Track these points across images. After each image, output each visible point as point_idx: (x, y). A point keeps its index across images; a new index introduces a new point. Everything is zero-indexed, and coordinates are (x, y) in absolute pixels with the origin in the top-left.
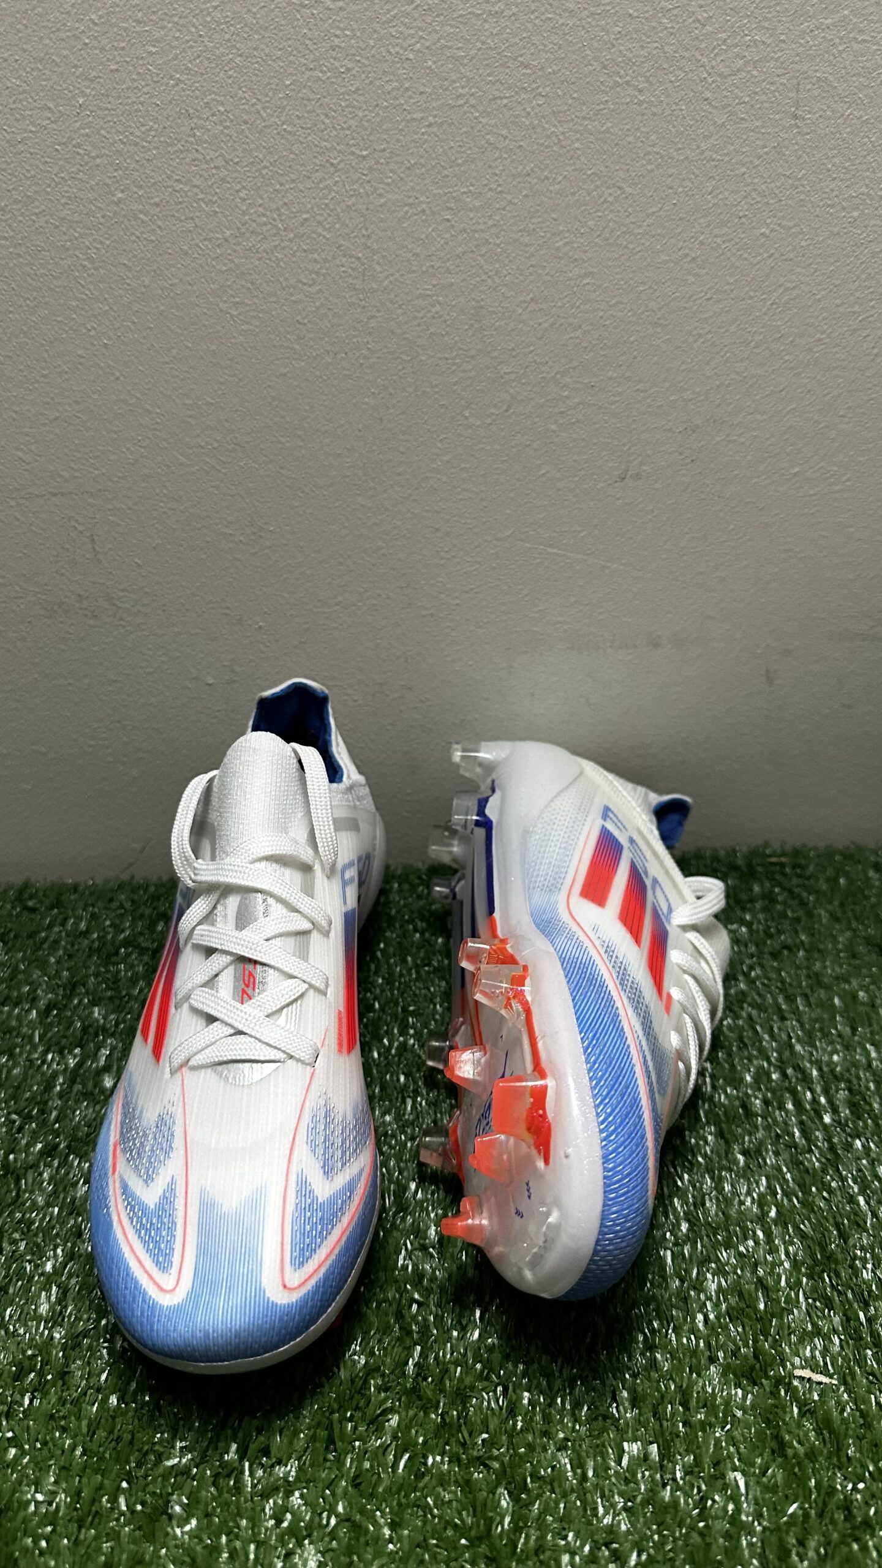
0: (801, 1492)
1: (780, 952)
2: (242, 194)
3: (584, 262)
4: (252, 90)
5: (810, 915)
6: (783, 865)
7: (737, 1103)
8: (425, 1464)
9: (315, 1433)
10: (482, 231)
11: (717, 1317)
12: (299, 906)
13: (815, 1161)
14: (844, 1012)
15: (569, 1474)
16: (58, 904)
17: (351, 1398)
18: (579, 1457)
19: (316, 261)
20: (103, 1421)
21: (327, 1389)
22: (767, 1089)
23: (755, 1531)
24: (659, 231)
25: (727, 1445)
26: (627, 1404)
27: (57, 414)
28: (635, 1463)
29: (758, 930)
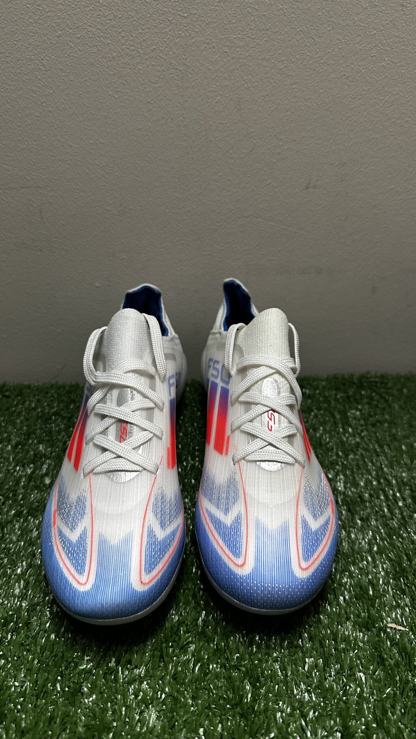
0: (392, 682)
1: (376, 424)
2: (122, 34)
3: (294, 76)
5: (390, 406)
6: (376, 382)
7: (357, 495)
8: (209, 668)
9: (154, 653)
10: (243, 58)
11: (350, 598)
12: (149, 395)
13: (395, 523)
14: (407, 453)
15: (280, 673)
16: (20, 394)
17: (171, 636)
18: (284, 665)
19: (159, 71)
20: (48, 646)
21: (159, 632)
22: (371, 489)
23: (370, 702)
25: (356, 660)
26: (307, 640)
27: (25, 146)
28: (311, 668)
29: (365, 413)
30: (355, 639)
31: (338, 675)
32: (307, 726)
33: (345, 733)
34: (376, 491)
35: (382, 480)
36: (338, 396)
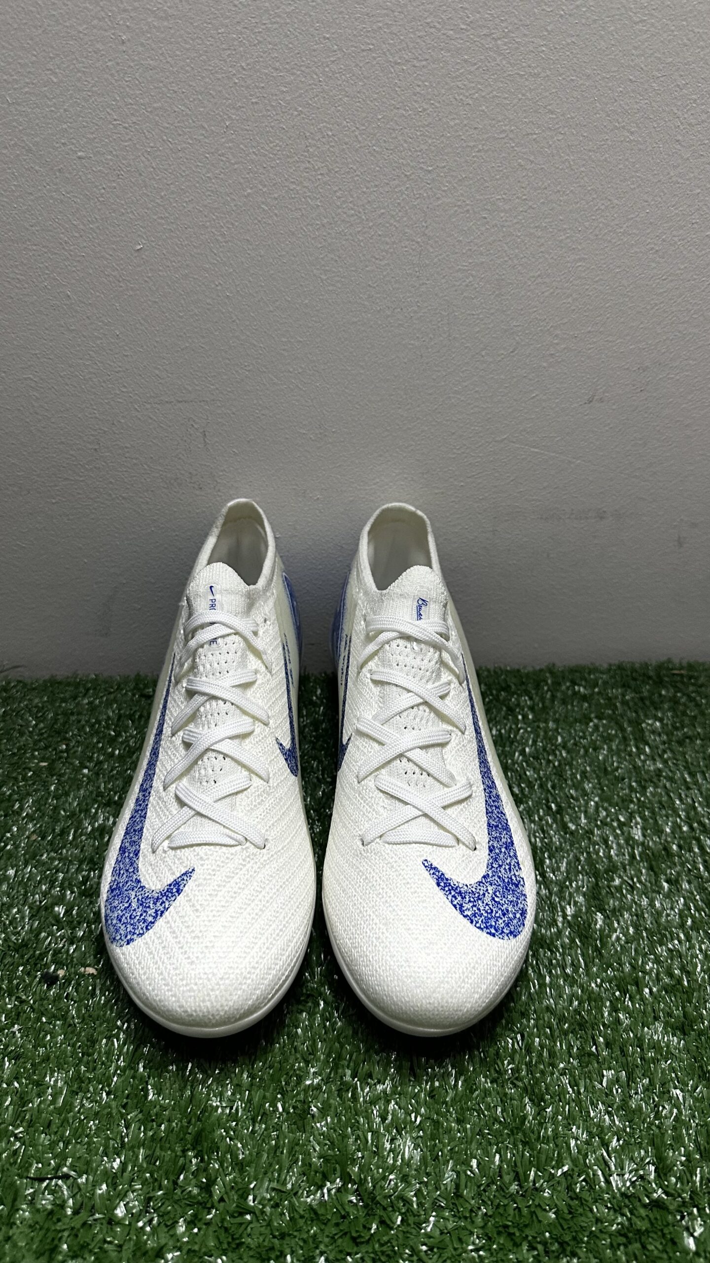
1: (684, 741)
2: (338, 194)
3: (579, 250)
4: (354, 121)
5: (703, 714)
6: (682, 676)
7: (661, 847)
8: (476, 1083)
10: (509, 226)
11: (658, 990)
15: (570, 1090)
18: (575, 1080)
22: (680, 838)
23: (691, 1126)
24: (635, 231)
25: (670, 1072)
26: (603, 1046)
27: (187, 344)
28: (611, 1084)
29: (667, 725)
30: (668, 1046)
31: (647, 1093)
32: (610, 1158)
33: (661, 1166)
34: (688, 841)
35: (695, 825)
36: (627, 697)
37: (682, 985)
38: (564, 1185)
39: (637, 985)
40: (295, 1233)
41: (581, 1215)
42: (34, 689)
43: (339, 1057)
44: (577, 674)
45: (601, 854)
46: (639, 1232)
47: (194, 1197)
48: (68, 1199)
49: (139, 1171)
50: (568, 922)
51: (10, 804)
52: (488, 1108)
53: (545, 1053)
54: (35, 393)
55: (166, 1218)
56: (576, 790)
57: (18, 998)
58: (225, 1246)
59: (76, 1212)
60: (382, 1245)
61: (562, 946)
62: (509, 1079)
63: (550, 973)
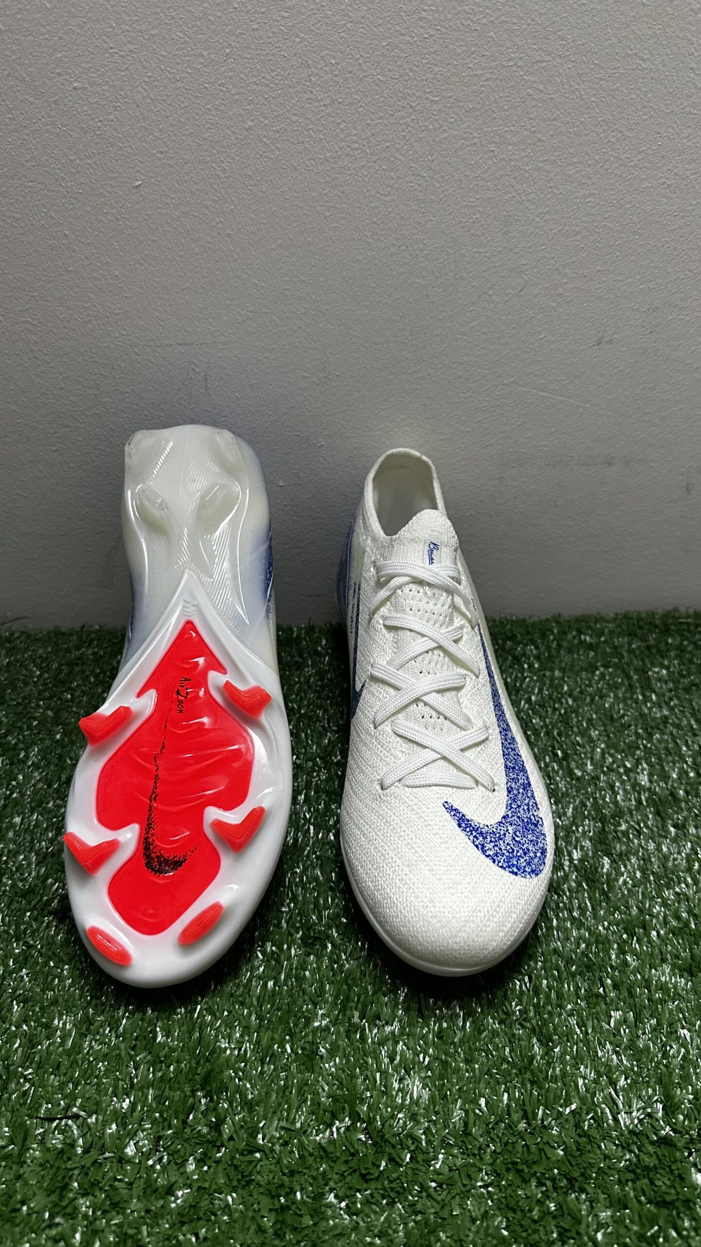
1: (690, 688)
2: (342, 126)
3: (589, 185)
6: (688, 624)
7: (668, 792)
8: (484, 1024)
9: (408, 1005)
10: (517, 160)
11: (665, 933)
15: (578, 1030)
18: (582, 1021)
19: (392, 178)
20: (266, 997)
22: (687, 784)
24: (646, 165)
25: (678, 1013)
26: (611, 988)
27: (188, 285)
28: (619, 1023)
29: (674, 672)
30: (675, 988)
31: (654, 1033)
32: (618, 1096)
33: (669, 1104)
34: (695, 786)
36: (633, 646)
37: (690, 928)
38: (572, 1122)
39: (644, 928)
40: (305, 1171)
41: (589, 1152)
42: (38, 640)
43: (347, 999)
44: (583, 623)
45: (607, 800)
46: (647, 1168)
47: (204, 1136)
48: (78, 1138)
49: (148, 1111)
50: (575, 866)
51: (15, 753)
52: (497, 1048)
53: (553, 995)
54: (33, 337)
55: (176, 1156)
56: (582, 738)
57: (26, 943)
58: (235, 1183)
59: (86, 1151)
60: (391, 1182)
61: (569, 890)
62: (517, 1020)
63: (557, 916)
